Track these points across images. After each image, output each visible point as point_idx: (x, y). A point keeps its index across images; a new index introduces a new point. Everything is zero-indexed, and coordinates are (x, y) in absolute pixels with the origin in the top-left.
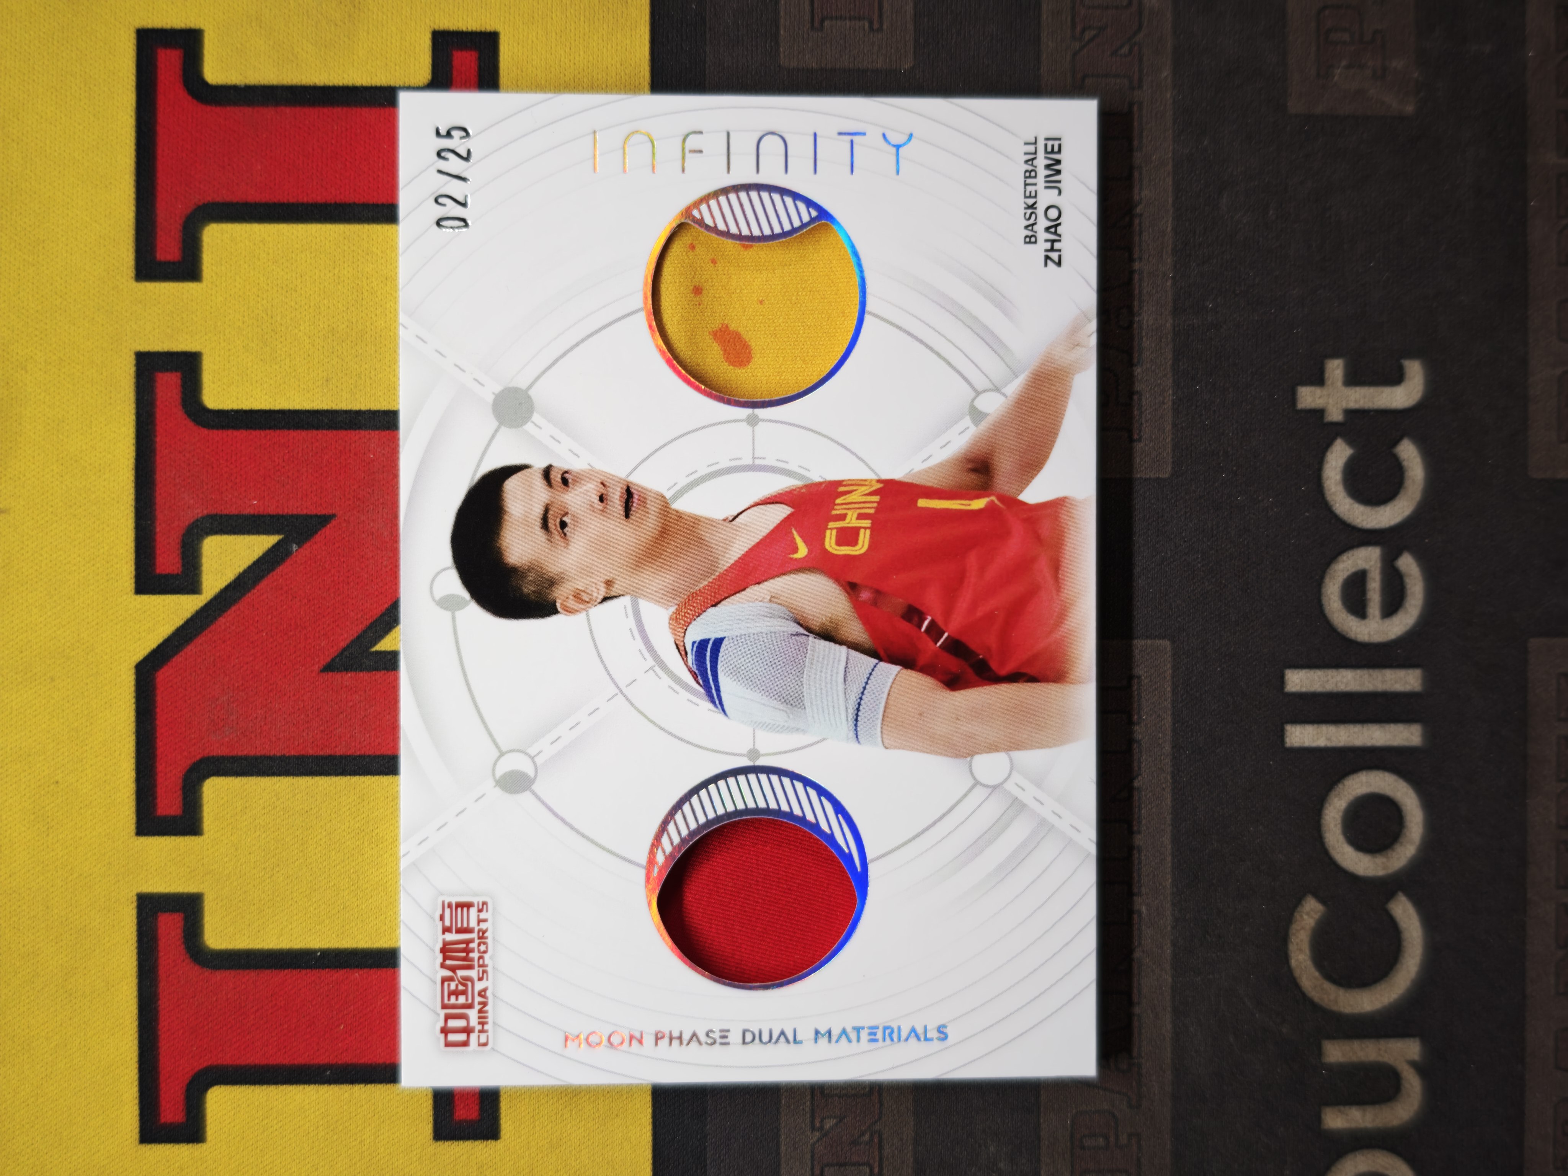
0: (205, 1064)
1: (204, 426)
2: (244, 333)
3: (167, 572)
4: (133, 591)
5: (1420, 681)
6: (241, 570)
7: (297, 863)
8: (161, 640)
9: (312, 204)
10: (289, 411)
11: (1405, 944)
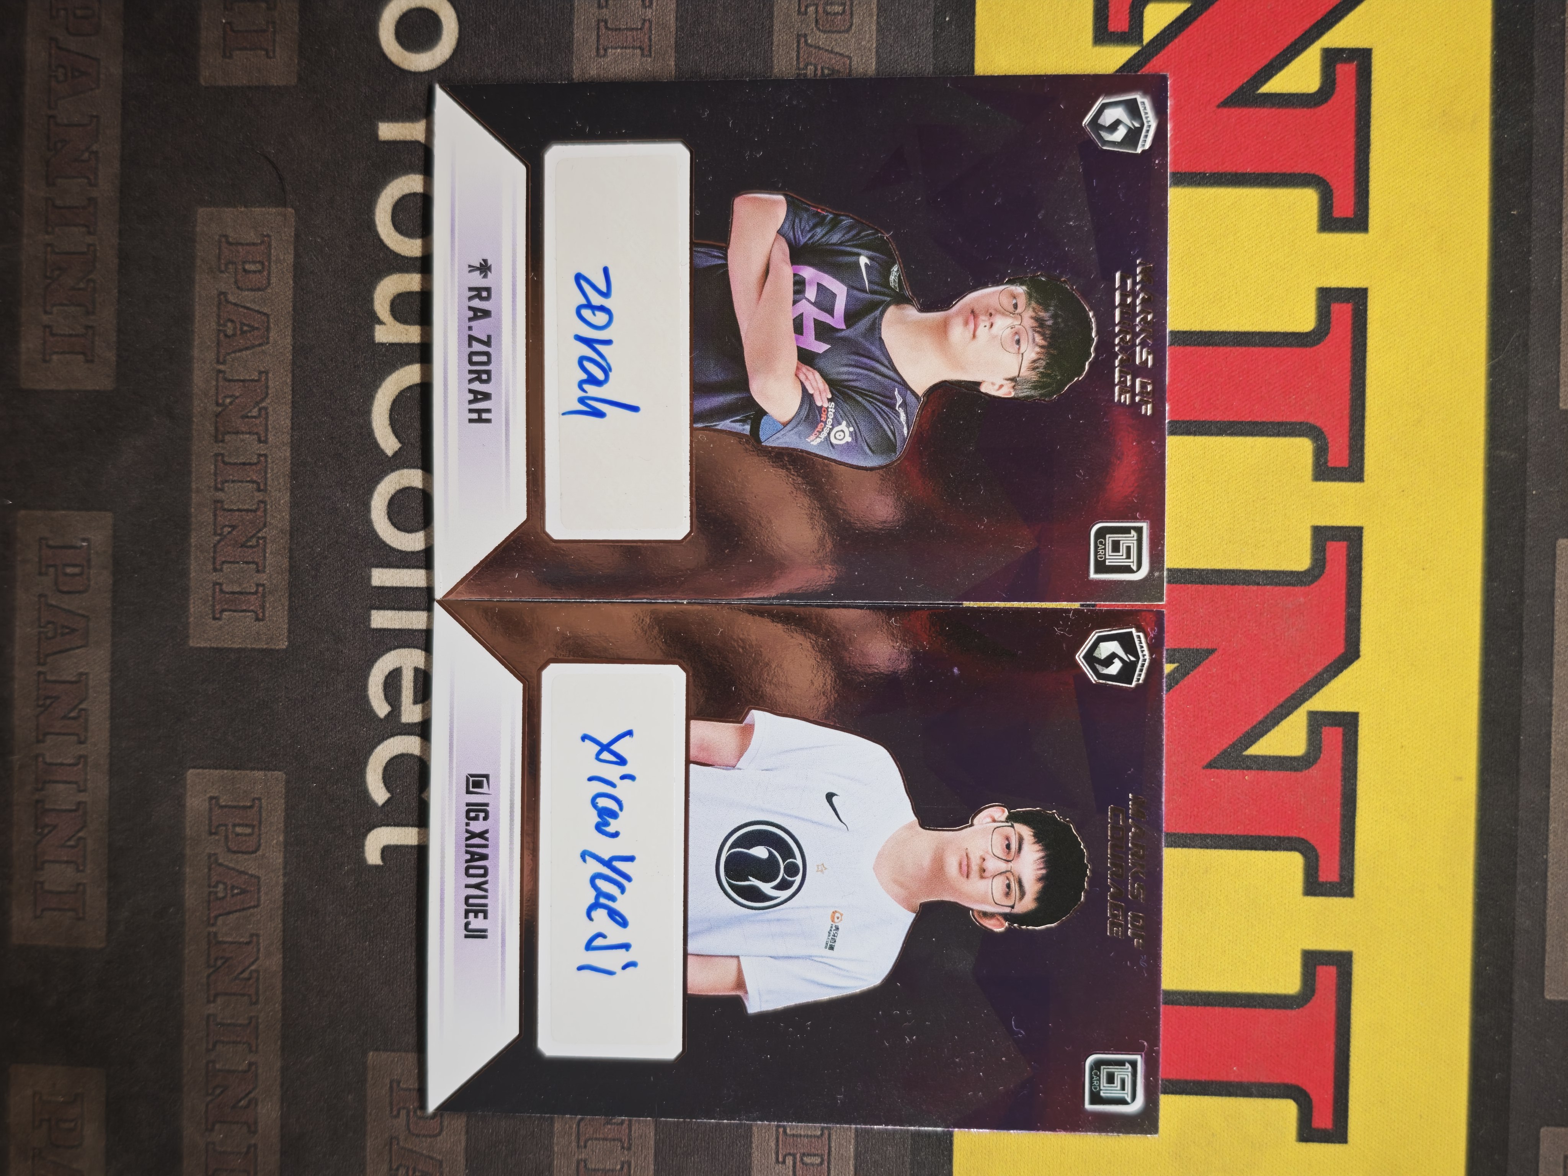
0: (1315, 348)
1: (1303, 839)
2: (1269, 910)
3: (1334, 728)
4: (1360, 715)
5: (372, 618)
6: (1276, 728)
7: (1238, 503)
8: (1341, 676)
9: (1215, 1006)
10: (1236, 848)
11: (387, 416)
